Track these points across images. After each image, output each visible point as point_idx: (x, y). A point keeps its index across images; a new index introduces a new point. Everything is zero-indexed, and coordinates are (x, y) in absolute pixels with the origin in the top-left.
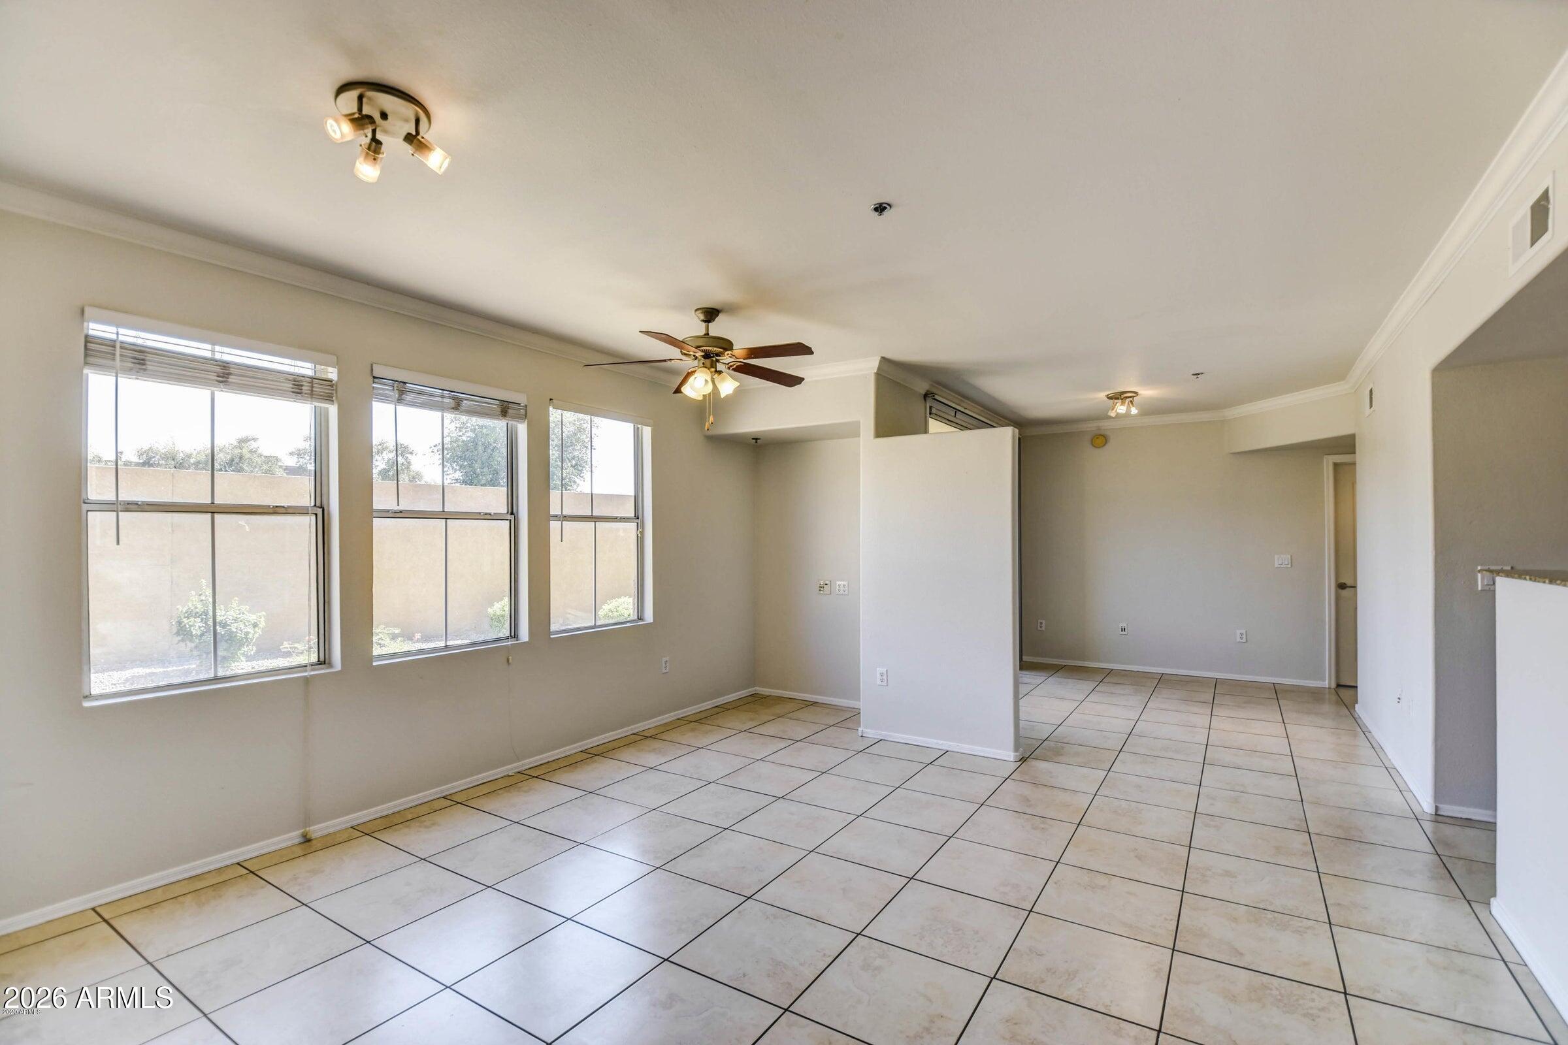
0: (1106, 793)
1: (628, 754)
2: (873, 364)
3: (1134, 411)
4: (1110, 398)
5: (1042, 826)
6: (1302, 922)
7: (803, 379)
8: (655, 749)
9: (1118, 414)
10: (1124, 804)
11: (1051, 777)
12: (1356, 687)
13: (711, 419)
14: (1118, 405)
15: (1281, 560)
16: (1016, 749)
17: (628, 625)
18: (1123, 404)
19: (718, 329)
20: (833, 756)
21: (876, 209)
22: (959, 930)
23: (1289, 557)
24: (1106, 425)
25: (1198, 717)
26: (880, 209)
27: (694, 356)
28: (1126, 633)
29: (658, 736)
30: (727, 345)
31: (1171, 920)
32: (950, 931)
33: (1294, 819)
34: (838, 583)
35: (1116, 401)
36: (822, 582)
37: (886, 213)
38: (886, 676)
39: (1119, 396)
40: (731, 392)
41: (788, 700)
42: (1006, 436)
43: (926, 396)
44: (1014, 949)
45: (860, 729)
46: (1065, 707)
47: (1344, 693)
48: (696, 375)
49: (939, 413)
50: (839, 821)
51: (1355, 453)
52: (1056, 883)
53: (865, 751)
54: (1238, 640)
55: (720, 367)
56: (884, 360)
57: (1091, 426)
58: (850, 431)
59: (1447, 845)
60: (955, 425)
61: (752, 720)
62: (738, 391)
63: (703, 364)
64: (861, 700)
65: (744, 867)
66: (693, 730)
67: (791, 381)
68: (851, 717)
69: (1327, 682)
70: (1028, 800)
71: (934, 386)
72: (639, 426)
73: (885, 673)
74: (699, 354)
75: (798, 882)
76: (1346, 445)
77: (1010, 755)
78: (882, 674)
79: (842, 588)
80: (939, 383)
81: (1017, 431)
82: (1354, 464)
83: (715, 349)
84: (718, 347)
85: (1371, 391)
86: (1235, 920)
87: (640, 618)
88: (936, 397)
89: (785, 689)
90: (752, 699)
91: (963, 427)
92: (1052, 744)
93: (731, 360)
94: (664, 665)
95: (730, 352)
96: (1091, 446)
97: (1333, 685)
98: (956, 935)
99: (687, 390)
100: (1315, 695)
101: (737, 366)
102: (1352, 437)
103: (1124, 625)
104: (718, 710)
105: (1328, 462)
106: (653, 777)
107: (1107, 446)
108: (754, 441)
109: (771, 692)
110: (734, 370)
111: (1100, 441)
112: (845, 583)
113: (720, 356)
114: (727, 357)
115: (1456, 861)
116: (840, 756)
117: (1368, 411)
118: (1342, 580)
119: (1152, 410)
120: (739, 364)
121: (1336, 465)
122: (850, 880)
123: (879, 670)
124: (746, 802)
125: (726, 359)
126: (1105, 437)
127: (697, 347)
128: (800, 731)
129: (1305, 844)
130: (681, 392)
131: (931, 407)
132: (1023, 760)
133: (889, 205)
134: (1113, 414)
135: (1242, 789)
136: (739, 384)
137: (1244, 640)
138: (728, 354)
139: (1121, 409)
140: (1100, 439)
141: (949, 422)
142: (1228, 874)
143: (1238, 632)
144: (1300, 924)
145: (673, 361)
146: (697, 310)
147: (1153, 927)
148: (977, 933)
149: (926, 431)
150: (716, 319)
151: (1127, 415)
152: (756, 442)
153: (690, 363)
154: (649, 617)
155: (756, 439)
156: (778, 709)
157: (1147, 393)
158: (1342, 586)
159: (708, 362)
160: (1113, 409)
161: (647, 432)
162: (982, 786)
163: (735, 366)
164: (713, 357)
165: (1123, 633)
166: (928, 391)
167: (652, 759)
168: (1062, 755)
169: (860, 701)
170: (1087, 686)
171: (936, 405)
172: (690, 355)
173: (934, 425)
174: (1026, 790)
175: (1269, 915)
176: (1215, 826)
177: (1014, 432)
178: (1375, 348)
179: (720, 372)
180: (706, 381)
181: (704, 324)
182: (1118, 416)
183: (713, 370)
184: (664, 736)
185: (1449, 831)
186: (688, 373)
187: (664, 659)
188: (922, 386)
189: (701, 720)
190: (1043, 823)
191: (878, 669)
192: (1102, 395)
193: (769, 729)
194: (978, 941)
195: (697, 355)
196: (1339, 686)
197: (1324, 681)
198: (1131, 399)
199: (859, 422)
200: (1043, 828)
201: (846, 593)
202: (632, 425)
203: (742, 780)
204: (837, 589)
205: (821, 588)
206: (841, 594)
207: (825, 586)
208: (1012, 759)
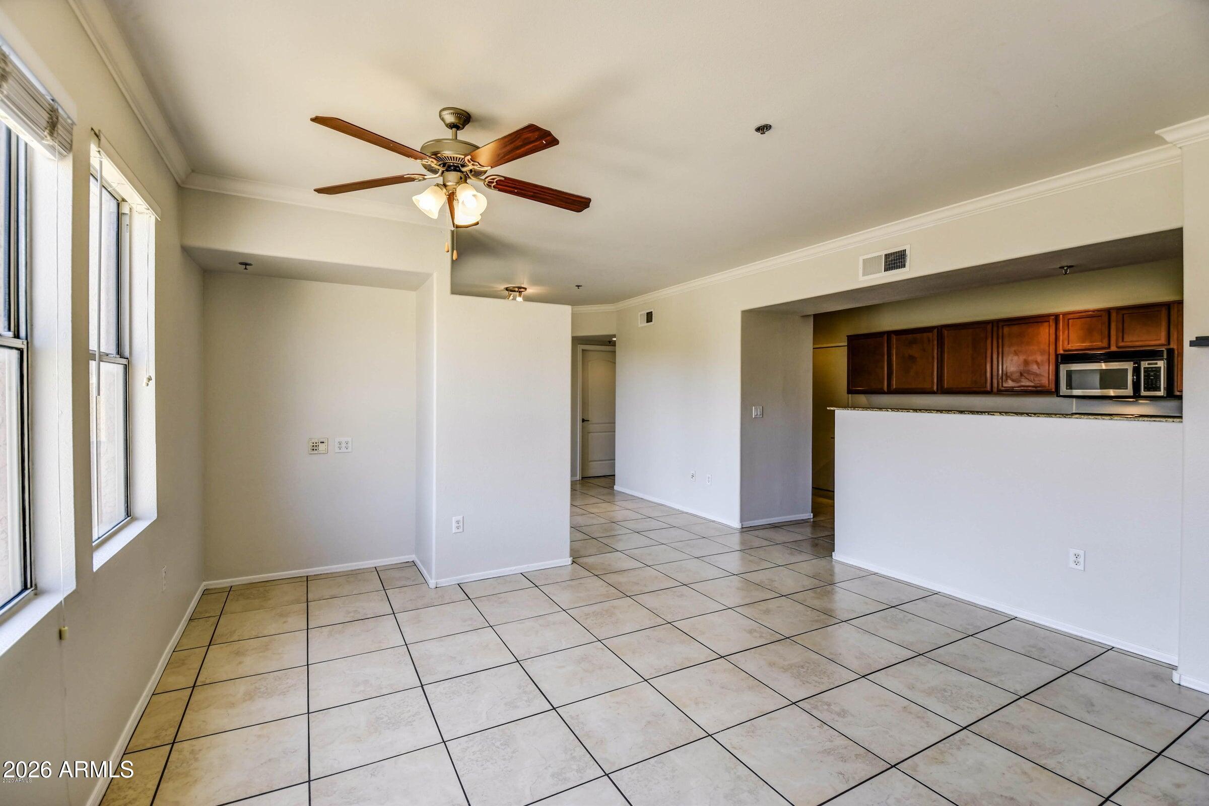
11: (609, 565)
14: (513, 295)
26: (763, 129)
34: (338, 440)
35: (511, 293)
36: (316, 441)
39: (516, 290)
45: (431, 582)
51: (616, 346)
53: (472, 597)
73: (462, 520)
78: (458, 522)
79: (344, 446)
85: (649, 313)
87: (130, 513)
102: (613, 336)
108: (242, 266)
112: (349, 440)
123: (455, 519)
132: (573, 561)
152: (246, 268)
155: (246, 265)
158: (583, 420)
174: (621, 578)
181: (450, 130)
185: (756, 534)
187: (163, 571)
196: (584, 478)
201: (349, 449)
204: (337, 445)
205: (314, 448)
206: (344, 450)
207: (321, 445)
208: (570, 563)
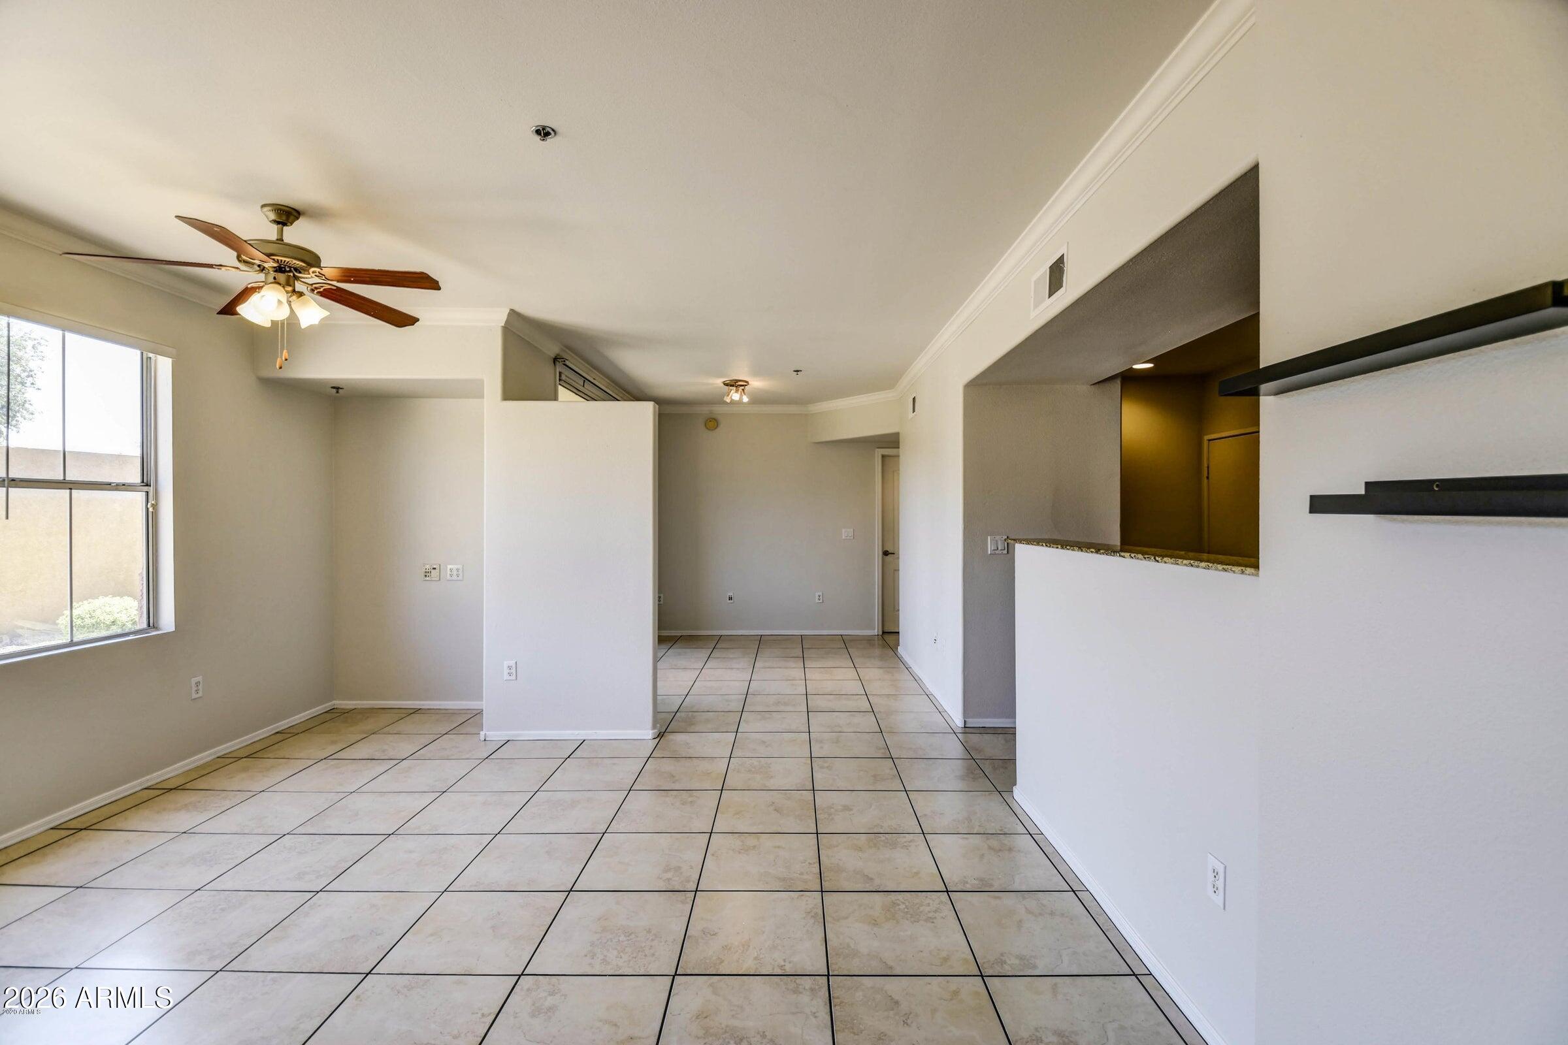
0: (740, 754)
1: (135, 820)
2: (501, 317)
3: (745, 399)
4: (727, 385)
5: (690, 799)
6: (905, 837)
7: (418, 320)
8: (186, 805)
9: (732, 400)
10: (755, 762)
11: (689, 748)
12: (899, 633)
13: (285, 353)
14: (732, 392)
15: (846, 533)
16: (654, 727)
17: (131, 637)
18: (737, 391)
19: (296, 234)
20: (452, 770)
21: (538, 132)
22: (630, 934)
23: (852, 530)
24: (718, 409)
25: (794, 671)
26: (544, 133)
27: (259, 266)
28: (732, 601)
29: (188, 786)
30: (312, 260)
31: (814, 863)
32: (622, 938)
33: (880, 749)
34: (449, 567)
35: (731, 388)
36: (428, 567)
37: (549, 140)
38: (514, 671)
39: (734, 384)
40: (317, 323)
41: (381, 710)
42: (646, 411)
43: (556, 360)
44: (689, 937)
45: (482, 733)
46: (690, 676)
47: (888, 638)
48: (264, 292)
49: (568, 380)
50: (471, 846)
51: (899, 448)
52: (713, 855)
53: (491, 757)
54: (817, 601)
55: (299, 286)
56: (513, 313)
57: (705, 410)
58: (471, 390)
59: (979, 751)
60: (583, 396)
61: (334, 742)
62: (324, 325)
63: (275, 278)
64: (484, 700)
65: (354, 936)
66: (245, 769)
67: (401, 320)
68: (471, 720)
69: (876, 630)
70: (673, 777)
71: (564, 351)
72: (151, 355)
73: (514, 666)
74: (270, 264)
75: (432, 935)
76: (891, 442)
77: (648, 733)
78: (510, 668)
79: (455, 573)
80: (567, 347)
81: (657, 406)
82: (898, 456)
83: (294, 261)
84: (295, 259)
85: (914, 399)
86: (860, 849)
87: (152, 624)
88: (567, 363)
89: (375, 698)
90: (328, 716)
91: (589, 398)
92: (683, 714)
93: (317, 280)
94: (194, 689)
95: (317, 270)
96: (705, 428)
97: (881, 633)
98: (628, 940)
99: (244, 310)
100: (869, 640)
101: (324, 289)
102: (897, 434)
103: (731, 594)
104: (279, 737)
105: (879, 452)
106: (190, 846)
107: (718, 429)
108: (335, 390)
109: (355, 705)
110: (322, 294)
111: (711, 424)
112: (460, 567)
113: (300, 273)
114: (313, 275)
115: (985, 761)
116: (461, 768)
117: (911, 415)
118: (886, 549)
119: (759, 399)
120: (329, 287)
121: (883, 456)
122: (499, 914)
123: (506, 664)
124: (340, 851)
125: (311, 277)
126: (717, 423)
127: (269, 255)
128: (405, 747)
129: (891, 769)
130: (235, 313)
131: (560, 373)
132: (660, 736)
133: (553, 130)
134: (728, 400)
135: (840, 729)
136: (329, 313)
137: (821, 601)
138: (313, 272)
139: (736, 396)
140: (712, 423)
141: (577, 392)
142: (847, 808)
143: (817, 594)
144: (905, 840)
145: (223, 269)
146: (263, 206)
147: (802, 874)
148: (649, 931)
149: (555, 398)
150: (296, 223)
151: (740, 402)
152: (337, 392)
153: (251, 277)
154: (168, 620)
155: (337, 389)
156: (369, 725)
157: (756, 384)
158: (886, 553)
159: (282, 277)
160: (728, 396)
161: (164, 366)
162: (626, 771)
163: (322, 290)
164: (290, 271)
165: (730, 601)
166: (558, 355)
167: (182, 820)
168: (693, 724)
169: (482, 701)
170: (704, 654)
171: (566, 372)
172: (253, 264)
173: (563, 392)
174: (668, 766)
175: (883, 837)
176: (827, 767)
177: (654, 407)
178: (919, 366)
179: (301, 294)
180: (280, 302)
181: (275, 227)
182: (733, 402)
183: (290, 289)
184: (200, 784)
185: (975, 738)
186: (247, 289)
187: (194, 680)
188: (553, 349)
189: (255, 754)
190: (691, 796)
191: (505, 662)
192: (719, 382)
193: (362, 750)
194: (652, 940)
195: (266, 265)
196: (884, 633)
197: (875, 629)
198: (743, 388)
199: (482, 381)
200: (691, 802)
201: (460, 578)
202: (138, 352)
203: (334, 823)
204: (449, 572)
205: (427, 574)
206: (455, 577)
207: (433, 571)
208: (650, 737)
